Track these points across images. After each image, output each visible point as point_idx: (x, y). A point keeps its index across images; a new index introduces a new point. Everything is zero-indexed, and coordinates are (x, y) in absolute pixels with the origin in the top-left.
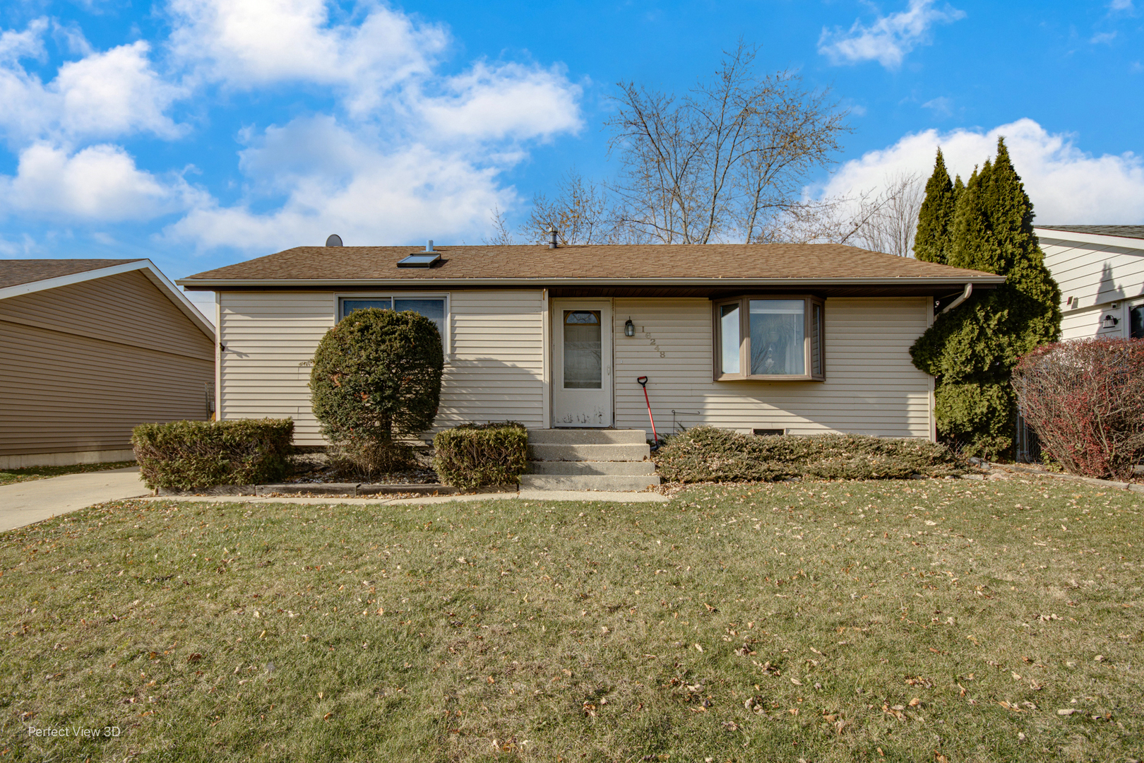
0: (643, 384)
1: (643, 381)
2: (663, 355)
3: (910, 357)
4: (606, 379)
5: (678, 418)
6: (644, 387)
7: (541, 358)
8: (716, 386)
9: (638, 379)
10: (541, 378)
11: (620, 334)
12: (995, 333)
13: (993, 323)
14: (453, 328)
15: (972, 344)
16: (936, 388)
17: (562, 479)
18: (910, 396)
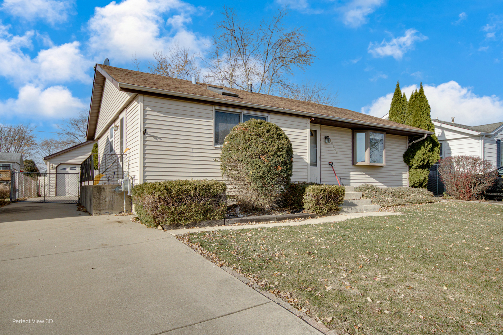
0: (332, 165)
1: (331, 164)
2: (337, 153)
3: (403, 158)
4: (319, 162)
6: (332, 166)
7: (307, 151)
8: (353, 167)
9: (329, 163)
10: (306, 161)
11: (323, 142)
16: (409, 170)
17: (353, 208)
18: (403, 173)
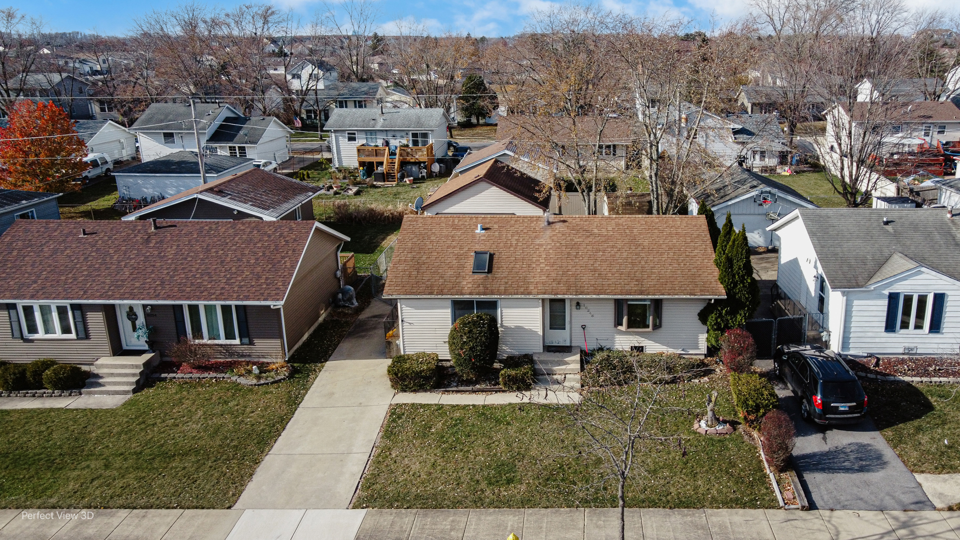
1: (584, 327)
2: (592, 316)
4: (567, 326)
5: (599, 341)
6: (584, 329)
8: (616, 329)
9: (582, 326)
11: (574, 307)
12: (726, 315)
13: (724, 311)
14: (501, 313)
15: (716, 319)
